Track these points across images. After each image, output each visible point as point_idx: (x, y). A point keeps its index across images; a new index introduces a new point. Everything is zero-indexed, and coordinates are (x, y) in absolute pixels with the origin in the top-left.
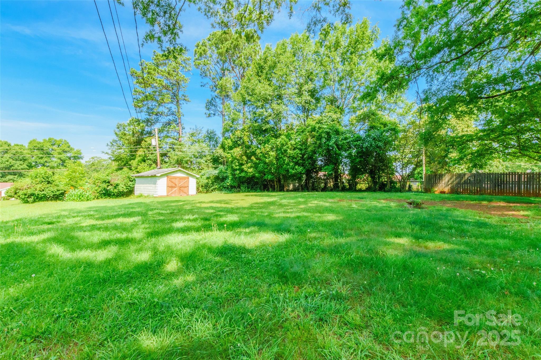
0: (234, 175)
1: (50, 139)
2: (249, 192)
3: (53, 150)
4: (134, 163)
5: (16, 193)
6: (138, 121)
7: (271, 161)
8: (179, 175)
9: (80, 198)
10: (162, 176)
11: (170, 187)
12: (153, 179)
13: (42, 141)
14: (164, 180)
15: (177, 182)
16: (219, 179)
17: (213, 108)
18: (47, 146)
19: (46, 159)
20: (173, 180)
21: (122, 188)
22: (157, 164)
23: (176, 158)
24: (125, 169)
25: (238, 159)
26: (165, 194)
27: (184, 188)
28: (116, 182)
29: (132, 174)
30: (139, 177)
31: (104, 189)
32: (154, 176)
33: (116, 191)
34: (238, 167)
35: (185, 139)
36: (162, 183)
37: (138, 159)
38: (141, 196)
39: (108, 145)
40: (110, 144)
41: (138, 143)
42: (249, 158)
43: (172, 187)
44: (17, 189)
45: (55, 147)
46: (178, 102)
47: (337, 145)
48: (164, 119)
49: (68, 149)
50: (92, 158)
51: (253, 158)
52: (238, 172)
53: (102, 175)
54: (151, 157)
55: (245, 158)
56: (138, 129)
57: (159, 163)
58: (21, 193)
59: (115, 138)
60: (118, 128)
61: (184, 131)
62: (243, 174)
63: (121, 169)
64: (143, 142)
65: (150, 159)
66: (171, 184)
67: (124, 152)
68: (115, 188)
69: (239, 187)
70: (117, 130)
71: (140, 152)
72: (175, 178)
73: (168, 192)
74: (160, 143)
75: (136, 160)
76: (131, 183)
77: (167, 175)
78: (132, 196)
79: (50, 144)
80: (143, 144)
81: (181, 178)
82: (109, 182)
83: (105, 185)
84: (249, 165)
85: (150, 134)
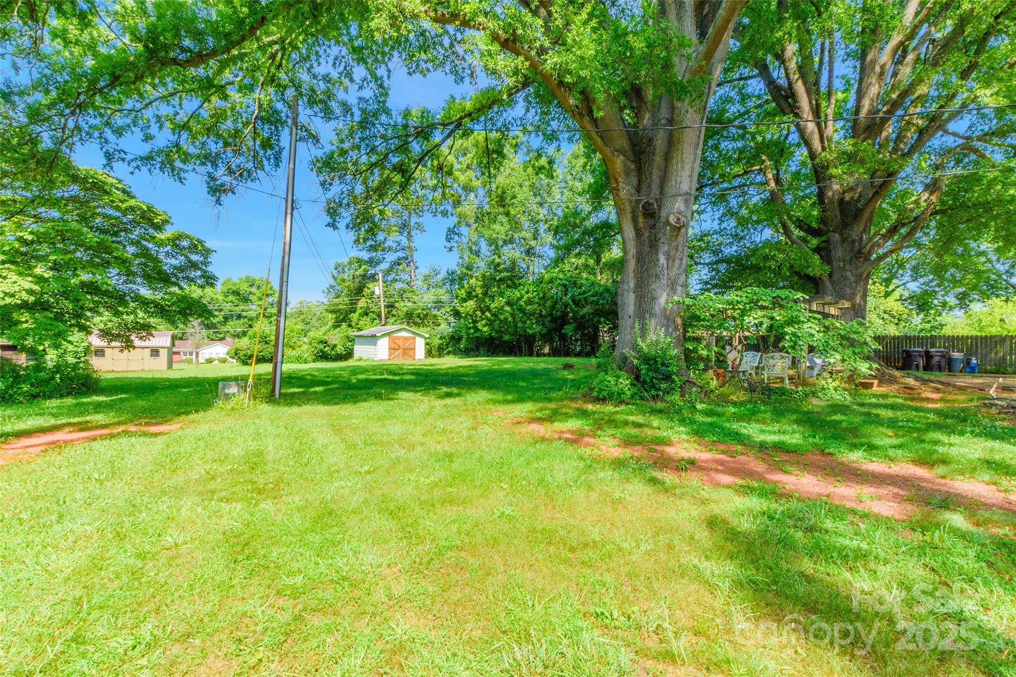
0: (468, 334)
1: (247, 278)
2: (488, 356)
3: (250, 293)
4: (354, 317)
5: (236, 354)
6: (360, 261)
7: (506, 319)
8: (404, 334)
9: (299, 359)
10: (383, 336)
11: (392, 349)
12: (373, 339)
13: (238, 282)
14: (386, 339)
15: (400, 343)
16: (455, 339)
17: (456, 237)
18: (244, 288)
19: (241, 308)
20: (396, 341)
21: (340, 349)
22: (381, 320)
23: (405, 309)
24: (344, 325)
25: (471, 316)
26: (387, 357)
27: (409, 351)
28: (334, 342)
29: (352, 333)
30: (358, 336)
31: (321, 351)
32: (374, 336)
33: (333, 353)
34: (471, 325)
35: (418, 283)
36: (383, 344)
37: (359, 311)
38: (360, 359)
39: (324, 292)
40: (326, 291)
41: (359, 291)
42: (483, 313)
43: (395, 349)
44: (237, 349)
45: (254, 290)
46: (409, 233)
47: (573, 301)
48: (391, 257)
49: (269, 292)
50: (300, 303)
51: (488, 314)
52: (472, 331)
53: (317, 334)
54: (375, 309)
55: (479, 313)
56: (360, 272)
57: (383, 318)
58: (242, 353)
59: (333, 283)
60: (336, 269)
61: (417, 271)
62: (478, 334)
63: (339, 326)
64: (366, 289)
65: (373, 312)
66: (393, 346)
67: (343, 302)
68: (333, 349)
69: (478, 349)
70: (335, 272)
71: (362, 303)
72: (399, 338)
73: (390, 355)
74: (385, 289)
75: (357, 313)
76: (349, 343)
77: (388, 334)
78: (351, 360)
79: (247, 285)
80: (366, 291)
81: (406, 339)
82: (326, 343)
83: (321, 346)
84: (484, 322)
85: (373, 278)
